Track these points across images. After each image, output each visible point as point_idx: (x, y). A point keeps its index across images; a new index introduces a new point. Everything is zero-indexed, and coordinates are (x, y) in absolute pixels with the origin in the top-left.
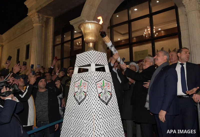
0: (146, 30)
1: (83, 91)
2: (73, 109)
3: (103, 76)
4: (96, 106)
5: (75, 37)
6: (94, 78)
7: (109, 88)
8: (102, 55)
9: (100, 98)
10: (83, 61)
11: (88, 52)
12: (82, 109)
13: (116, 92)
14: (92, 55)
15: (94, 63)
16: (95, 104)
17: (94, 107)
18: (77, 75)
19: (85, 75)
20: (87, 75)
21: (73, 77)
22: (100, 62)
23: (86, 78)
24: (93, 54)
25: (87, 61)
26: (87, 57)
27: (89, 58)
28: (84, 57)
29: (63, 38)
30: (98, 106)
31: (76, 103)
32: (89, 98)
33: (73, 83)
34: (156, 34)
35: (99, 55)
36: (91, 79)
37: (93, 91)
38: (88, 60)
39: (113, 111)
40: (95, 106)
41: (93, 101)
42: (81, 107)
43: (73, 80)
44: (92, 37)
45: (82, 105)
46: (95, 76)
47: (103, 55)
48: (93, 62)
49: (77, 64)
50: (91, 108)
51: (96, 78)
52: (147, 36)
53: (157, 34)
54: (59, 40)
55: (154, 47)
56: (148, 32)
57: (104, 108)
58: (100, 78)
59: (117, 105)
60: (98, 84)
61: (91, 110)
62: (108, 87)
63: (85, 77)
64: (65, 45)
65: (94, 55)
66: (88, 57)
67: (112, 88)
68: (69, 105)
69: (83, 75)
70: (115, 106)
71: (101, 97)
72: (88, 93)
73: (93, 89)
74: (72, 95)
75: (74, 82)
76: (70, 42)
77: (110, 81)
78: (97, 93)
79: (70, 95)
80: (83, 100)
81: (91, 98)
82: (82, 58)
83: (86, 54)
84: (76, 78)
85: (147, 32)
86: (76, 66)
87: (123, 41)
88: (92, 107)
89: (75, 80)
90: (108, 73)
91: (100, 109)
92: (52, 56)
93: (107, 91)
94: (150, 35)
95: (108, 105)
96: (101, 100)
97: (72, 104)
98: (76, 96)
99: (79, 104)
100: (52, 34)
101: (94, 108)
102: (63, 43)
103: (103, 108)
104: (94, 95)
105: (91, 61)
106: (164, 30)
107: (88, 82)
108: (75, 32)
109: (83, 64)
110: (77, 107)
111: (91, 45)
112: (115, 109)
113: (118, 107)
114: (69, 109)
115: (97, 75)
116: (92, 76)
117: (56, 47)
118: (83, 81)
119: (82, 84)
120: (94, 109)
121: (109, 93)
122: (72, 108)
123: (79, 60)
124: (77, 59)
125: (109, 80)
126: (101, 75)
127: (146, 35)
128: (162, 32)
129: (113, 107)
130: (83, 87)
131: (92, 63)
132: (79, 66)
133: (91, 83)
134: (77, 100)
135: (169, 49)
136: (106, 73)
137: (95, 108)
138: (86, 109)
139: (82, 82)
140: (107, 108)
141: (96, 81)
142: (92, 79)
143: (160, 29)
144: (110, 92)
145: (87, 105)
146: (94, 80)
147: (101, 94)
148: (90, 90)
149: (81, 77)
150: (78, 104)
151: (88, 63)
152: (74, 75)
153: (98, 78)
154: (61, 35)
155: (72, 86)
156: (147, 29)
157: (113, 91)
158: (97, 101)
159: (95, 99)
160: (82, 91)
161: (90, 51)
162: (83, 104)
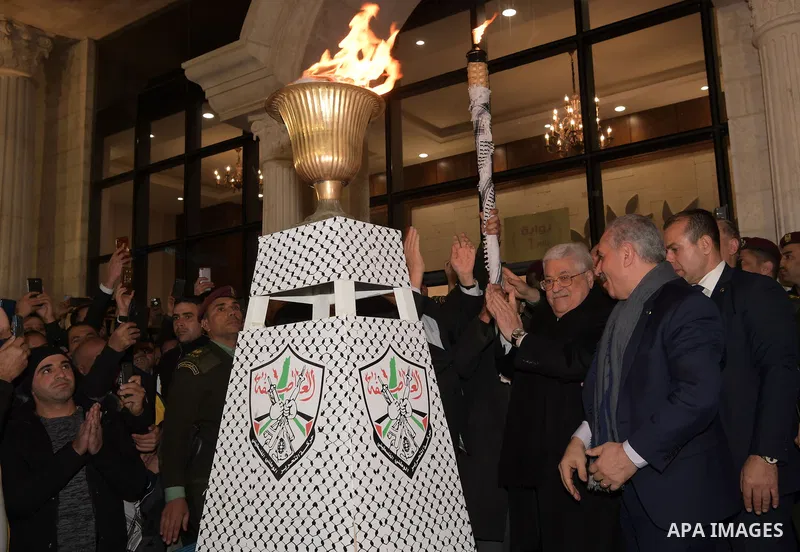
0: (555, 112)
1: (298, 413)
2: (244, 502)
3: (389, 337)
4: (366, 482)
5: (207, 140)
6: (352, 350)
7: (416, 394)
8: (381, 238)
9: (381, 442)
10: (292, 268)
11: (319, 225)
12: (293, 497)
13: (447, 415)
14: (338, 241)
15: (350, 277)
16: (359, 475)
17: (353, 485)
18: (266, 334)
19: (304, 333)
20: (314, 333)
21: (242, 344)
22: (377, 275)
23: (312, 349)
24: (343, 236)
25: (313, 270)
26: (311, 249)
27: (322, 253)
28: (299, 249)
29: (143, 147)
30: (371, 481)
31: (260, 472)
32: (328, 442)
33: (241, 373)
34: (606, 134)
35: (371, 240)
36: (336, 356)
37: (348, 413)
38: (318, 262)
39: (440, 503)
40: (361, 482)
41: (347, 458)
42: (289, 489)
43: (242, 358)
44: (335, 155)
45: (295, 480)
46: (355, 342)
47: (389, 238)
48: (345, 275)
49: (264, 282)
50: (340, 494)
51: (360, 349)
52: (559, 142)
53: (609, 130)
54: (120, 154)
55: (597, 194)
56: (566, 121)
57: (401, 491)
58: (377, 351)
59: (454, 477)
60: (368, 378)
61: (339, 502)
62: (415, 388)
63: (308, 342)
64: (155, 179)
65: (346, 239)
66: (317, 248)
67: (432, 395)
68: (227, 483)
69: (294, 333)
70: (446, 479)
71: (385, 440)
72: (321, 422)
73: (346, 403)
74: (237, 431)
75: (247, 367)
76: (181, 169)
77: (422, 363)
78: (364, 420)
79: (228, 431)
80: (299, 454)
81: (339, 443)
82: (290, 255)
83: (307, 234)
84: (256, 350)
85: (560, 121)
86: (260, 290)
87: (443, 164)
88: (346, 486)
89: (252, 358)
90: (412, 326)
91: (380, 496)
92: (86, 236)
93: (409, 409)
94: (574, 137)
95: (415, 477)
96: (387, 452)
97: (242, 477)
98: (261, 439)
99: (278, 476)
100: (86, 126)
101: (356, 492)
102: (142, 172)
103: (396, 492)
104: (354, 431)
105: (334, 270)
106: (640, 114)
107: (323, 367)
108: (208, 116)
109: (294, 281)
110: (268, 489)
111: (329, 189)
112: (448, 493)
113: (459, 484)
114: (226, 500)
115: (366, 335)
116: (342, 339)
117: (107, 194)
118: (296, 365)
119: (290, 379)
120: (354, 494)
121: (420, 419)
122: (240, 493)
123: (271, 265)
124: (261, 256)
125: (417, 355)
126: (380, 336)
127: (555, 136)
128: (633, 121)
129: (438, 487)
130: (294, 391)
131: (339, 276)
132: (275, 290)
133: (336, 372)
134: (266, 457)
135: (666, 204)
136: (405, 325)
137: (362, 492)
138: (316, 497)
139: (291, 368)
140: (410, 489)
141: (361, 364)
142: (342, 355)
143: (620, 109)
144: (422, 415)
145: (317, 480)
146: (353, 357)
147: (383, 425)
148: (335, 403)
149: (286, 343)
150: (269, 473)
151: (318, 276)
152: (248, 337)
153: (367, 350)
154: (131, 132)
155: (241, 387)
156: (562, 106)
157: (434, 410)
158: (368, 457)
159: (357, 448)
160: (293, 411)
161: (329, 222)
162: (301, 472)
